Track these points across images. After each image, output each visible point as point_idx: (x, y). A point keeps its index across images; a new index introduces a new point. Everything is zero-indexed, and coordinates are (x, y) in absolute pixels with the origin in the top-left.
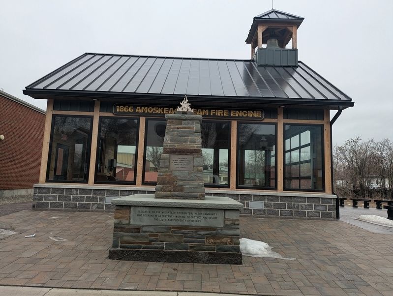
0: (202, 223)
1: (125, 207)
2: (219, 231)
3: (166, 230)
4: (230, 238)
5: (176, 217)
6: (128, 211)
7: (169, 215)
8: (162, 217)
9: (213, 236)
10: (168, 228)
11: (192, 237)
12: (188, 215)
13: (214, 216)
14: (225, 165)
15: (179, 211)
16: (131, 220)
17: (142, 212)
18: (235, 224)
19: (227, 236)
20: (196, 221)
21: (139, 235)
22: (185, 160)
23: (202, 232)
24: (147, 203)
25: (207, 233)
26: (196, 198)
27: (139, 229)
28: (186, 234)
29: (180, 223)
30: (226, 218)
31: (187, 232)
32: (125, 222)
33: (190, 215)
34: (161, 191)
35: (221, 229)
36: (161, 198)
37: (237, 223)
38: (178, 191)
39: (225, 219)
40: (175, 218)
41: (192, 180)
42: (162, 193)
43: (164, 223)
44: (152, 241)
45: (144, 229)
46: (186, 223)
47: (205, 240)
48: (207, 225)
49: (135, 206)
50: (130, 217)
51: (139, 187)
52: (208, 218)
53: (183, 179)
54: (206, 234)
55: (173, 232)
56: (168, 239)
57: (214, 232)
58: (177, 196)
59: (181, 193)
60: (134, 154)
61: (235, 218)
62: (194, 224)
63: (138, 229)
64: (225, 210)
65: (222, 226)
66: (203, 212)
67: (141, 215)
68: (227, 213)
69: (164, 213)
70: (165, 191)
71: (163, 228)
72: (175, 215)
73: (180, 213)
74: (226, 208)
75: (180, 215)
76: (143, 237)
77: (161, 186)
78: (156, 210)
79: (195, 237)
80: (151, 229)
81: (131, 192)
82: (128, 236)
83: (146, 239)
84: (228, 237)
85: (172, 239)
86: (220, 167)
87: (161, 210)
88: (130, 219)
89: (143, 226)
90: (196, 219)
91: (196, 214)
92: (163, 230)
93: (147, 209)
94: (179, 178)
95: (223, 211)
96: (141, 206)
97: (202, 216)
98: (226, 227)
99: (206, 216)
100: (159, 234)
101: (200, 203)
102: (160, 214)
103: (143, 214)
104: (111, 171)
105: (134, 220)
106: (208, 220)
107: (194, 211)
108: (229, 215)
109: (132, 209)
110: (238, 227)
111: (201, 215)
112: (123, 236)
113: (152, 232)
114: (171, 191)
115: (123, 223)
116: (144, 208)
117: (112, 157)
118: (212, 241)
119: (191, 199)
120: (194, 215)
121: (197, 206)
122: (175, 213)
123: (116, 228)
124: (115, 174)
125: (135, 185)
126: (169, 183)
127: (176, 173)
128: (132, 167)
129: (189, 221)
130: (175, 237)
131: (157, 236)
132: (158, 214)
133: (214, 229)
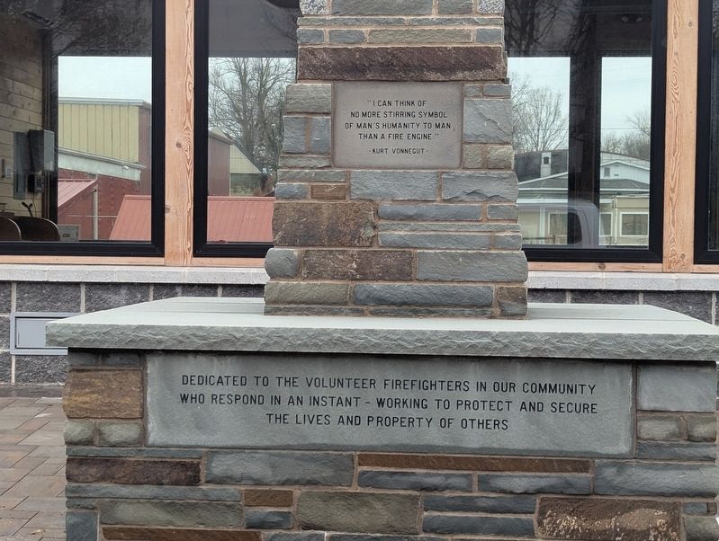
0: (519, 434)
1: (116, 359)
2: (609, 473)
3: (328, 473)
4: (667, 507)
5: (381, 403)
6: (134, 377)
7: (345, 393)
8: (307, 409)
9: (577, 500)
10: (340, 459)
11: (467, 505)
12: (440, 393)
13: (577, 398)
14: (632, 151)
15: (393, 372)
16: (152, 425)
17: (203, 380)
18: (690, 438)
19: (652, 498)
20: (483, 424)
21: (192, 494)
22: (415, 109)
23: (520, 481)
24: (230, 336)
25: (543, 483)
26: (479, 307)
27: (195, 468)
28: (435, 488)
29: (399, 436)
30: (646, 404)
31: (436, 481)
32: (120, 432)
33: (455, 395)
34: (296, 274)
35: (618, 461)
36: (301, 312)
37: (701, 430)
38: (386, 275)
39: (639, 413)
40: (373, 411)
41: (458, 218)
42: (302, 286)
43: (318, 435)
44: (263, 525)
45: (219, 466)
46: (433, 436)
47: (533, 517)
48: (543, 443)
49: (168, 352)
50: (143, 406)
51: (179, 266)
52: (548, 409)
53: (411, 210)
54: (539, 491)
55: (365, 480)
56: (343, 516)
57: (581, 479)
58: (380, 301)
59: (403, 288)
60: (142, 107)
61: (691, 405)
62: (474, 439)
63: (186, 469)
64: (638, 365)
65: (623, 447)
66: (519, 376)
67: (199, 399)
68: (649, 381)
69: (318, 383)
70: (314, 274)
71: (312, 460)
72: (372, 394)
73: (397, 383)
74: (644, 354)
75: (399, 394)
76: (213, 504)
77: (295, 252)
78: (274, 370)
79: (481, 503)
80: (256, 467)
81: (138, 291)
82: (138, 500)
83: (231, 517)
84: (654, 506)
85: (361, 517)
86: (605, 159)
87: (302, 371)
88: (143, 415)
89: (215, 451)
90: (482, 414)
91: (482, 386)
92: (313, 471)
93: (228, 368)
94: (387, 206)
95: (627, 372)
96: (196, 352)
97: (517, 397)
98: (644, 450)
99: (534, 398)
100: (297, 492)
101: (503, 334)
102: (296, 392)
103: (208, 390)
104: (31, 190)
105: (165, 424)
106: (548, 417)
107: (473, 375)
108: (658, 391)
109: (153, 367)
110: (710, 451)
111: (511, 395)
112: (116, 500)
113: (258, 482)
114: (344, 276)
115: (114, 439)
116: (215, 360)
117: (30, 118)
118: (573, 522)
119: (453, 315)
120: (473, 395)
121: (486, 347)
122: (372, 383)
123: (76, 461)
124: (51, 208)
125: (162, 254)
126: (336, 237)
127: (368, 184)
128: (135, 176)
129: (445, 423)
130: (378, 505)
131: (286, 499)
132: (285, 392)
133: (581, 463)
